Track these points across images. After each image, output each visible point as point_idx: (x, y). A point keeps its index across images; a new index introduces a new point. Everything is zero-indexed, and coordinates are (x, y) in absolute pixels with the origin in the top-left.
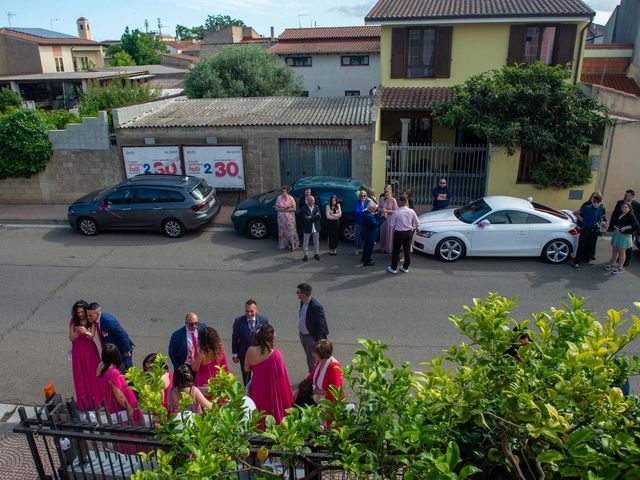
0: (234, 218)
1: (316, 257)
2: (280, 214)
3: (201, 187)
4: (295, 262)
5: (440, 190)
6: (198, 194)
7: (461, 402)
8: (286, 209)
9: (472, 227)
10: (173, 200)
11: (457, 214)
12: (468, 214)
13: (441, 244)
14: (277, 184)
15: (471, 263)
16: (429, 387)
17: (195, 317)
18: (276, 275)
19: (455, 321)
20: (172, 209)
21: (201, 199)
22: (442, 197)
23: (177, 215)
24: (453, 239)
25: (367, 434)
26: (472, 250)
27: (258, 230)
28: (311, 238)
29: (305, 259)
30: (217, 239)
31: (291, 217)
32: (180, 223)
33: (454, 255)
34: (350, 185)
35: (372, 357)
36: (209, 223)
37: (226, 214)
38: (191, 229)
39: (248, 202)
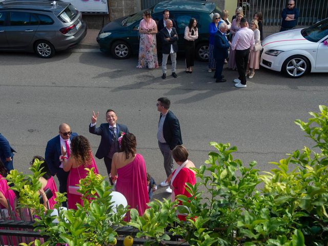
0: (99, 40)
1: (174, 75)
2: (143, 36)
3: (68, 11)
4: (155, 80)
5: (289, 11)
6: (65, 17)
7: (304, 196)
8: (149, 31)
9: (318, 45)
10: (43, 23)
11: (304, 34)
12: (314, 34)
13: (288, 61)
14: (138, 9)
15: (314, 79)
16: (275, 181)
17: (68, 128)
18: (138, 91)
19: (301, 125)
20: (42, 31)
21: (69, 23)
22: (290, 17)
23: (48, 37)
24: (298, 57)
25: (218, 225)
26: (316, 67)
27: (122, 51)
28: (169, 58)
29: (164, 77)
30: (85, 59)
31: (153, 38)
32: (50, 45)
33: (299, 72)
34: (205, 8)
35: (223, 157)
36: (76, 44)
37: (92, 36)
38: (61, 50)
39: (111, 24)
